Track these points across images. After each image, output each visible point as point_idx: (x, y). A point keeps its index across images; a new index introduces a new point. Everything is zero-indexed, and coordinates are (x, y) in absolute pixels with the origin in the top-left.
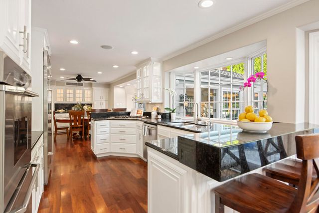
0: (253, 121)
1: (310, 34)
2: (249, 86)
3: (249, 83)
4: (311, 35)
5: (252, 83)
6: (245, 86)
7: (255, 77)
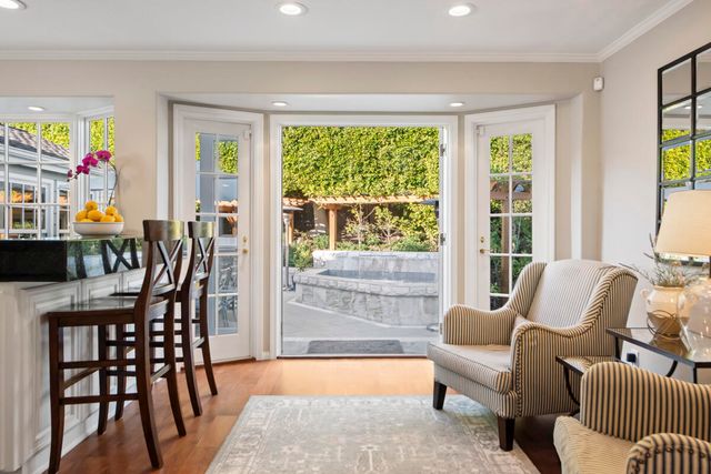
0: (99, 220)
1: (175, 105)
2: (86, 172)
3: (85, 167)
4: (176, 107)
5: (90, 167)
6: (78, 172)
7: (96, 157)
